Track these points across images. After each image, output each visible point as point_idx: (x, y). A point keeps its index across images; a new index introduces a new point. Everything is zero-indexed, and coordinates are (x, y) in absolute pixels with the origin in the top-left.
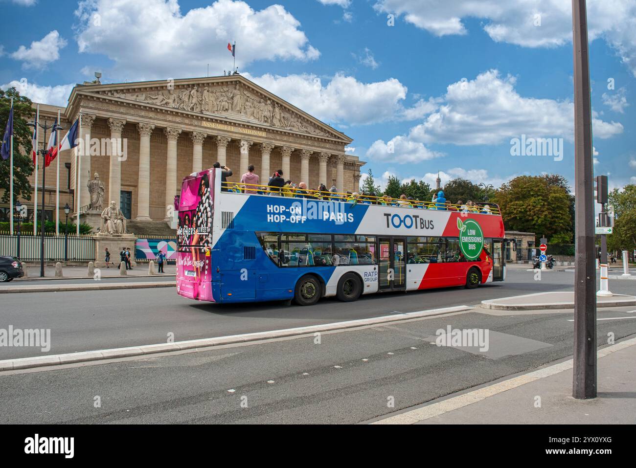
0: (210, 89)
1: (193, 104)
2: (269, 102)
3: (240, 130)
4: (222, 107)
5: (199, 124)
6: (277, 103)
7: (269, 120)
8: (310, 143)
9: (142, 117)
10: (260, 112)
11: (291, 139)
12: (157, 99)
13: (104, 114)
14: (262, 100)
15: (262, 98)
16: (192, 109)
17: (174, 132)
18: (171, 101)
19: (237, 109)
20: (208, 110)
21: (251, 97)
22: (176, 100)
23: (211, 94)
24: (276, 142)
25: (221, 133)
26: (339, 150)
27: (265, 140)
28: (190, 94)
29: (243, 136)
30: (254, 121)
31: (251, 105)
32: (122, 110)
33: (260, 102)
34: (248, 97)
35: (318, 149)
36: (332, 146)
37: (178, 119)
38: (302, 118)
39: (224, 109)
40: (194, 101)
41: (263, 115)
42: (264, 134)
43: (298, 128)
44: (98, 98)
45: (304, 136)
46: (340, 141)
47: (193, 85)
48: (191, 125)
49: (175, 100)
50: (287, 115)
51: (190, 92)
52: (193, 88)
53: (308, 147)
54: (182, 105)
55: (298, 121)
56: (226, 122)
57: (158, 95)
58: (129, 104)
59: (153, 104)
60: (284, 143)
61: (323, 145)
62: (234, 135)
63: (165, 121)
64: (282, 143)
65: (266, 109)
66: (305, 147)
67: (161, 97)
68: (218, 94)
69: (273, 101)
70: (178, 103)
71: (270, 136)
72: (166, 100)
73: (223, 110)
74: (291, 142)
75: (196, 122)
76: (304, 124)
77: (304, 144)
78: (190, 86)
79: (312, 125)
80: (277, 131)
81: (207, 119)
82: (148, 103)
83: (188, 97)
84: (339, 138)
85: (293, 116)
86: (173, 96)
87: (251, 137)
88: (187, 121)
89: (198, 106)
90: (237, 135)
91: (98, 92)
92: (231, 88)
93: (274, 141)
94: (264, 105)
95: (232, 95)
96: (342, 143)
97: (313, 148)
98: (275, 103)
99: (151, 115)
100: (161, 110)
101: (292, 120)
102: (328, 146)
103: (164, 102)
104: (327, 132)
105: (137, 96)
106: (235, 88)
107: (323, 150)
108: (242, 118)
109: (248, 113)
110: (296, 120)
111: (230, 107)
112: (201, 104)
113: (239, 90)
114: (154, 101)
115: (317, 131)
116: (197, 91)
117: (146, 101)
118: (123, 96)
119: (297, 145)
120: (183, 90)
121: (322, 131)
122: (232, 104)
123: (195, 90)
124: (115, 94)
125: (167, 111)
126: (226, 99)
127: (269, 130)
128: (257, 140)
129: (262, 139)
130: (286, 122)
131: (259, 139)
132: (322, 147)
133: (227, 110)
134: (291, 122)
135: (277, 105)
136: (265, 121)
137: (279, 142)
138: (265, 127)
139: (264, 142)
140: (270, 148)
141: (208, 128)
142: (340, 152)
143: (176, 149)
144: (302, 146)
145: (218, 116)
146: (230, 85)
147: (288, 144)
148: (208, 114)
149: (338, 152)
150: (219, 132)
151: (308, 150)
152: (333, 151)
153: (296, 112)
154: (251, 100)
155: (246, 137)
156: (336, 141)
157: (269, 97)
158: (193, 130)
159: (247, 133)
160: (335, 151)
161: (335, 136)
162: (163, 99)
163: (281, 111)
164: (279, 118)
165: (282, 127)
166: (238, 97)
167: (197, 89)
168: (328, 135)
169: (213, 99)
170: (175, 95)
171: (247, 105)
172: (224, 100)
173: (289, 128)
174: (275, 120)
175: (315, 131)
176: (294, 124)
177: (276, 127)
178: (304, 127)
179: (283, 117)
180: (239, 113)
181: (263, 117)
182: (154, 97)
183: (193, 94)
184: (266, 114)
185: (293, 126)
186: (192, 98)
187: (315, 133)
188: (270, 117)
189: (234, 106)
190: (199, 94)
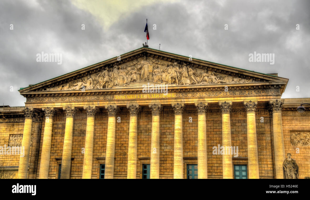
0: (120, 66)
1: (104, 82)
2: (176, 63)
3: (149, 96)
7: (177, 80)
11: (205, 94)
12: (77, 85)
13: (40, 106)
14: (170, 63)
16: (104, 86)
17: (90, 109)
19: (144, 78)
21: (159, 63)
22: (92, 82)
23: (121, 71)
24: (187, 100)
25: (131, 102)
27: (174, 100)
29: (151, 101)
33: (168, 66)
35: (240, 98)
36: (260, 92)
37: (94, 98)
38: (216, 70)
40: (106, 79)
43: (210, 81)
44: (35, 95)
45: (219, 88)
46: (268, 84)
47: (105, 66)
50: (198, 71)
52: (105, 70)
53: (227, 99)
54: (97, 85)
56: (133, 92)
58: (56, 94)
59: (74, 90)
60: (197, 100)
62: (143, 101)
64: (195, 100)
65: (173, 70)
68: (129, 69)
69: (181, 61)
71: (180, 95)
72: (84, 84)
76: (220, 75)
78: (103, 68)
79: (229, 75)
81: (117, 92)
83: (101, 77)
84: (267, 81)
87: (159, 101)
89: (110, 83)
90: (145, 101)
91: (35, 90)
94: (172, 67)
95: (140, 66)
99: (73, 98)
101: (205, 74)
105: (63, 87)
106: (143, 60)
109: (155, 79)
113: (146, 60)
116: (109, 71)
117: (69, 89)
118: (52, 89)
119: (213, 99)
122: (140, 74)
125: (83, 93)
126: (135, 71)
127: (177, 90)
128: (166, 102)
129: (172, 100)
130: (197, 78)
133: (135, 81)
135: (185, 64)
136: (175, 82)
137: (191, 100)
138: (172, 88)
139: (173, 103)
140: (180, 107)
141: (118, 101)
142: (272, 97)
143: (93, 123)
144: (219, 99)
145: (125, 88)
146: (139, 58)
147: (201, 100)
148: (116, 88)
149: (268, 97)
150: (129, 102)
151: (225, 102)
152: (262, 97)
153: (207, 65)
154: (160, 66)
155: (155, 101)
156: (263, 86)
157: (176, 58)
158: (106, 104)
159: (155, 97)
160: (265, 97)
161: (262, 80)
162: (82, 84)
163: (190, 69)
164: (187, 76)
165: (193, 84)
166: (146, 66)
167: (108, 69)
168: (251, 80)
169: (124, 74)
170: (91, 79)
171: (155, 72)
172: (133, 72)
173: (201, 84)
174: (183, 79)
175: (233, 80)
176: (206, 78)
177: (184, 85)
178: (219, 78)
179: (194, 74)
180: (147, 80)
181: (170, 79)
182: (75, 85)
183: (104, 74)
184: (173, 75)
185: (206, 81)
186: (104, 77)
187: (233, 82)
188: (177, 77)
189: (142, 76)
190: (111, 73)
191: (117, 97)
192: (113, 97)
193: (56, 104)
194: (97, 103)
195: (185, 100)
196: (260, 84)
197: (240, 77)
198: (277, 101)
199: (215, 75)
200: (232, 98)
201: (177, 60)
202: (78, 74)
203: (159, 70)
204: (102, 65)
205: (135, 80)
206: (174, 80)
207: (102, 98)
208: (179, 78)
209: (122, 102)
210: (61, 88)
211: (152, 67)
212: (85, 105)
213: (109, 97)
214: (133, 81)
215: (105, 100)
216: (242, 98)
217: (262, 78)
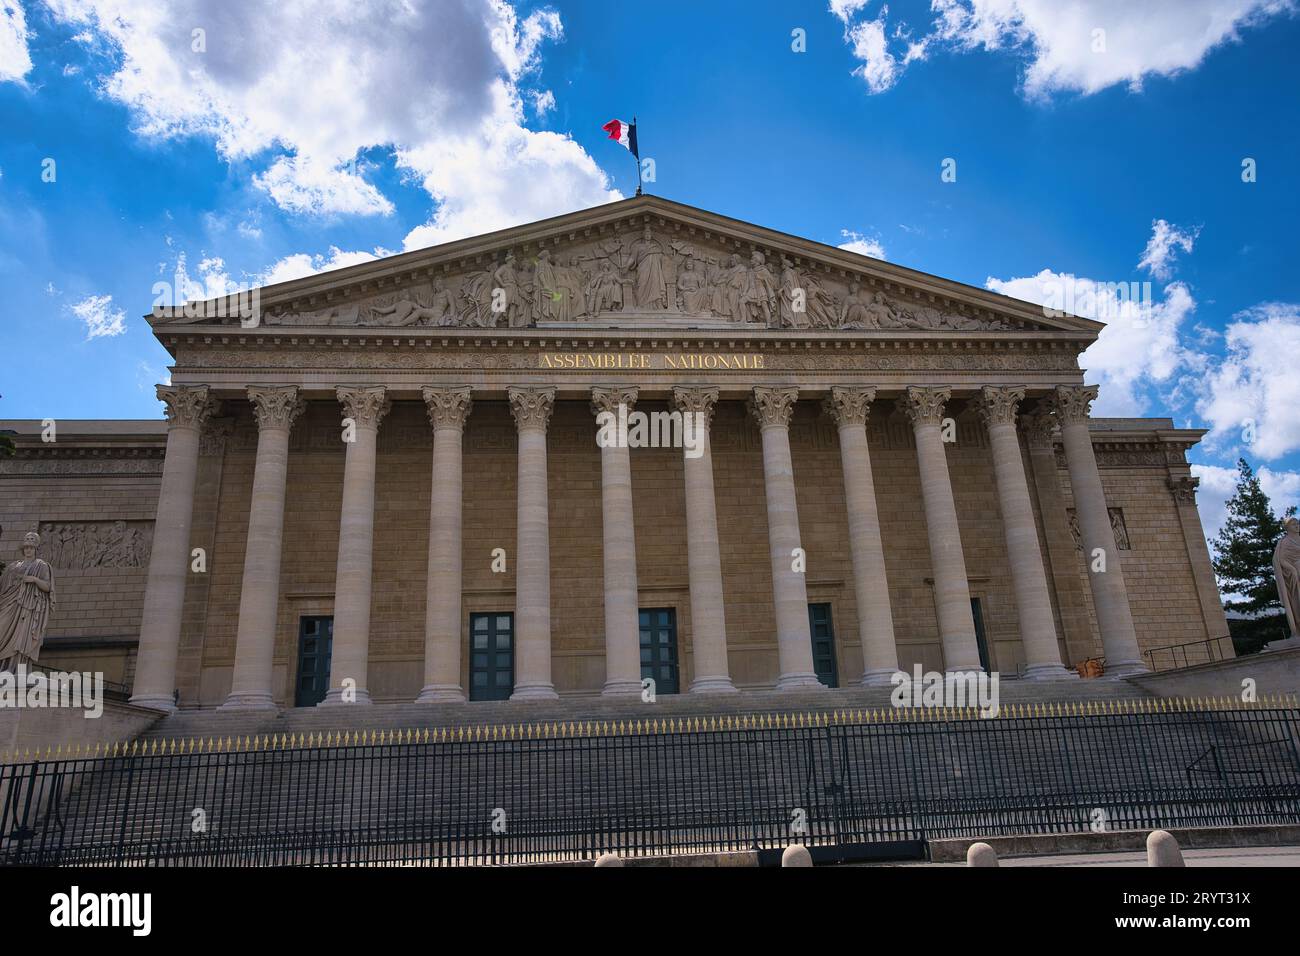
0: (558, 257)
1: (504, 306)
2: (758, 257)
3: (670, 361)
4: (599, 300)
5: (531, 365)
6: (790, 256)
8: (932, 362)
9: (350, 370)
10: (733, 294)
11: (858, 361)
12: (394, 311)
13: (233, 382)
14: (736, 256)
15: (736, 251)
16: (502, 321)
17: (447, 401)
19: (650, 299)
20: (551, 317)
21: (697, 254)
22: (452, 304)
23: (562, 270)
24: (804, 379)
25: (604, 379)
26: (1058, 372)
27: (761, 379)
28: (495, 279)
29: (681, 379)
30: (710, 324)
31: (701, 278)
32: (290, 360)
33: (730, 266)
34: (688, 256)
35: (969, 379)
36: (1024, 361)
37: (461, 361)
38: (888, 287)
39: (608, 305)
40: (507, 295)
41: (743, 301)
42: (756, 361)
43: (874, 320)
44: (217, 338)
45: (905, 343)
46: (1049, 336)
48: (504, 370)
49: (448, 305)
50: (832, 288)
51: (494, 273)
52: (501, 262)
53: (930, 379)
54: (471, 316)
56: (615, 342)
58: (305, 338)
59: (380, 327)
60: (836, 379)
61: (986, 365)
62: (650, 379)
63: (421, 371)
64: (828, 379)
65: (750, 281)
66: (918, 380)
67: (405, 306)
69: (775, 252)
70: (457, 311)
71: (781, 362)
72: (422, 310)
73: (603, 307)
74: (857, 372)
75: (518, 360)
76: (902, 305)
77: (915, 372)
78: (495, 256)
79: (930, 305)
80: (801, 343)
81: (551, 341)
82: (365, 327)
83: (489, 289)
84: (1043, 327)
85: (855, 287)
86: (441, 295)
87: (709, 379)
88: (489, 361)
89: (523, 309)
90: (660, 379)
92: (626, 239)
93: (795, 379)
94: (743, 268)
95: (631, 261)
96: (1061, 343)
97: (950, 379)
98: (783, 257)
99: (378, 360)
100: (404, 340)
101: (853, 299)
102: (1006, 362)
103: (415, 315)
104: (992, 317)
105: (335, 312)
106: (642, 239)
107: (989, 379)
108: (674, 320)
109: (691, 304)
110: (866, 297)
111: (629, 295)
113: (652, 239)
114: (384, 320)
115: (955, 320)
116: (518, 268)
117: (362, 323)
118: (289, 320)
119: (884, 379)
120: (472, 274)
121: (974, 318)
122: (635, 286)
123: (509, 265)
125: (420, 340)
126: (614, 275)
127: (770, 342)
128: (733, 385)
129: (751, 379)
130: (831, 310)
131: (740, 379)
132: (985, 372)
133: (618, 305)
135: (787, 262)
136: (756, 319)
137: (815, 379)
138: (753, 336)
139: (758, 386)
140: (784, 401)
141: (557, 372)
142: (1060, 378)
144: (906, 379)
145: (587, 327)
146: (626, 233)
147: (850, 379)
149: (1051, 378)
150: (596, 379)
152: (1032, 379)
155: (692, 379)
156: (1033, 341)
157: (757, 239)
158: (513, 385)
159: (693, 366)
161: (1029, 326)
162: (413, 309)
163: (808, 278)
165: (817, 327)
166: (652, 262)
167: (514, 261)
168: (997, 325)
171: (684, 282)
172: (607, 279)
173: (846, 327)
174: (787, 307)
175: (943, 323)
176: (861, 311)
177: (794, 328)
178: (899, 314)
179: (817, 296)
180: (660, 306)
181: (744, 307)
182: (384, 310)
183: (501, 276)
184: (753, 296)
185: (860, 318)
186: (501, 286)
189: (640, 292)
190: (524, 275)
192: (536, 362)
194: (474, 379)
195: (799, 379)
196: (1027, 337)
200: (947, 378)
204: (493, 245)
205: (618, 303)
206: (756, 312)
207: (491, 362)
208: (773, 305)
209: (570, 379)
211: (673, 266)
212: (429, 386)
213: (520, 360)
214: (611, 308)
215: (506, 371)
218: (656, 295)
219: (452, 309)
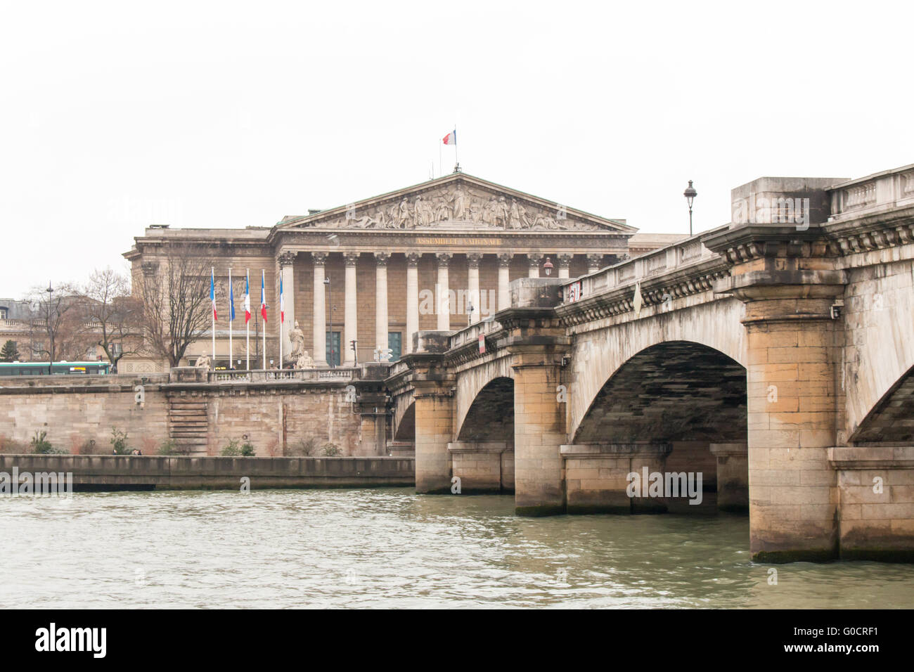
0: (424, 197)
2: (503, 198)
3: (465, 242)
4: (439, 217)
5: (413, 242)
6: (515, 198)
7: (504, 222)
9: (346, 245)
10: (492, 214)
12: (361, 220)
13: (305, 249)
14: (494, 197)
15: (494, 194)
16: (403, 226)
18: (377, 221)
19: (459, 216)
20: (422, 225)
21: (478, 195)
22: (384, 218)
23: (425, 203)
24: (516, 249)
26: (618, 247)
27: (500, 249)
28: (399, 207)
29: (469, 249)
33: (491, 200)
34: (474, 196)
35: (582, 250)
36: (605, 243)
37: (386, 241)
39: (443, 218)
40: (405, 215)
41: (495, 217)
42: (498, 242)
44: (300, 233)
45: (558, 235)
46: (616, 233)
47: (403, 197)
49: (382, 218)
51: (400, 205)
52: (402, 201)
53: (566, 250)
54: (391, 223)
55: (548, 216)
57: (363, 215)
59: (356, 228)
60: (529, 249)
61: (590, 243)
62: (457, 249)
63: (373, 245)
64: (525, 249)
65: (499, 208)
66: (561, 250)
67: (365, 218)
68: (435, 200)
70: (386, 221)
71: (508, 242)
72: (372, 221)
73: (441, 220)
74: (538, 247)
77: (560, 247)
80: (516, 235)
81: (422, 235)
82: (351, 229)
83: (397, 211)
84: (615, 229)
85: (541, 212)
86: (379, 214)
87: (480, 249)
89: (410, 221)
90: (460, 249)
91: (298, 226)
94: (496, 202)
95: (452, 199)
96: (621, 236)
97: (574, 249)
98: (513, 197)
99: (357, 241)
100: (367, 234)
102: (599, 243)
103: (370, 223)
104: (594, 224)
105: (340, 222)
106: (457, 189)
107: (590, 250)
108: (467, 226)
109: (475, 218)
110: (545, 215)
112: (413, 218)
113: (461, 190)
114: (358, 224)
115: (579, 225)
116: (408, 202)
117: (350, 226)
118: (324, 225)
119: (548, 249)
120: (390, 205)
122: (453, 210)
123: (405, 202)
124: (316, 224)
125: (373, 234)
126: (445, 205)
127: (504, 235)
128: (489, 251)
129: (496, 249)
131: (491, 249)
132: (589, 247)
133: (446, 219)
134: (538, 218)
135: (514, 200)
136: (500, 225)
137: (521, 249)
138: (498, 233)
139: (498, 252)
140: (508, 258)
141: (423, 246)
142: (619, 250)
143: (385, 277)
144: (556, 249)
145: (435, 229)
146: (451, 187)
147: (535, 249)
148: (421, 229)
149: (615, 250)
150: (437, 249)
151: (565, 255)
152: (607, 250)
153: (544, 204)
154: (479, 199)
155: (473, 249)
156: (610, 235)
157: (503, 191)
158: (407, 251)
159: (474, 244)
160: (611, 250)
161: (610, 228)
162: (370, 220)
163: (521, 207)
164: (518, 217)
165: (523, 228)
166: (461, 199)
167: (407, 200)
168: (596, 227)
169: (428, 208)
170: (382, 213)
171: (472, 208)
172: (442, 206)
173: (535, 228)
174: (512, 220)
175: (575, 226)
176: (542, 221)
177: (514, 230)
178: (557, 222)
179: (525, 214)
180: (463, 219)
181: (495, 220)
183: (402, 206)
184: (499, 215)
185: (540, 224)
186: (402, 212)
187: (575, 229)
188: (505, 218)
189: (455, 213)
190: (411, 205)
191: (420, 241)
192: (415, 241)
193: (330, 247)
194: (391, 248)
195: (514, 249)
196: (608, 234)
197: (583, 222)
198: (625, 255)
199: (553, 217)
200: (572, 250)
201: (504, 194)
202: (365, 205)
203: (479, 206)
204: (400, 194)
206: (500, 222)
207: (397, 241)
209: (428, 248)
210: (337, 223)
211: (469, 201)
212: (376, 251)
213: (409, 241)
214: (444, 220)
215: (403, 245)
216: (585, 250)
217: (610, 225)
218: (461, 214)
219: (383, 220)
